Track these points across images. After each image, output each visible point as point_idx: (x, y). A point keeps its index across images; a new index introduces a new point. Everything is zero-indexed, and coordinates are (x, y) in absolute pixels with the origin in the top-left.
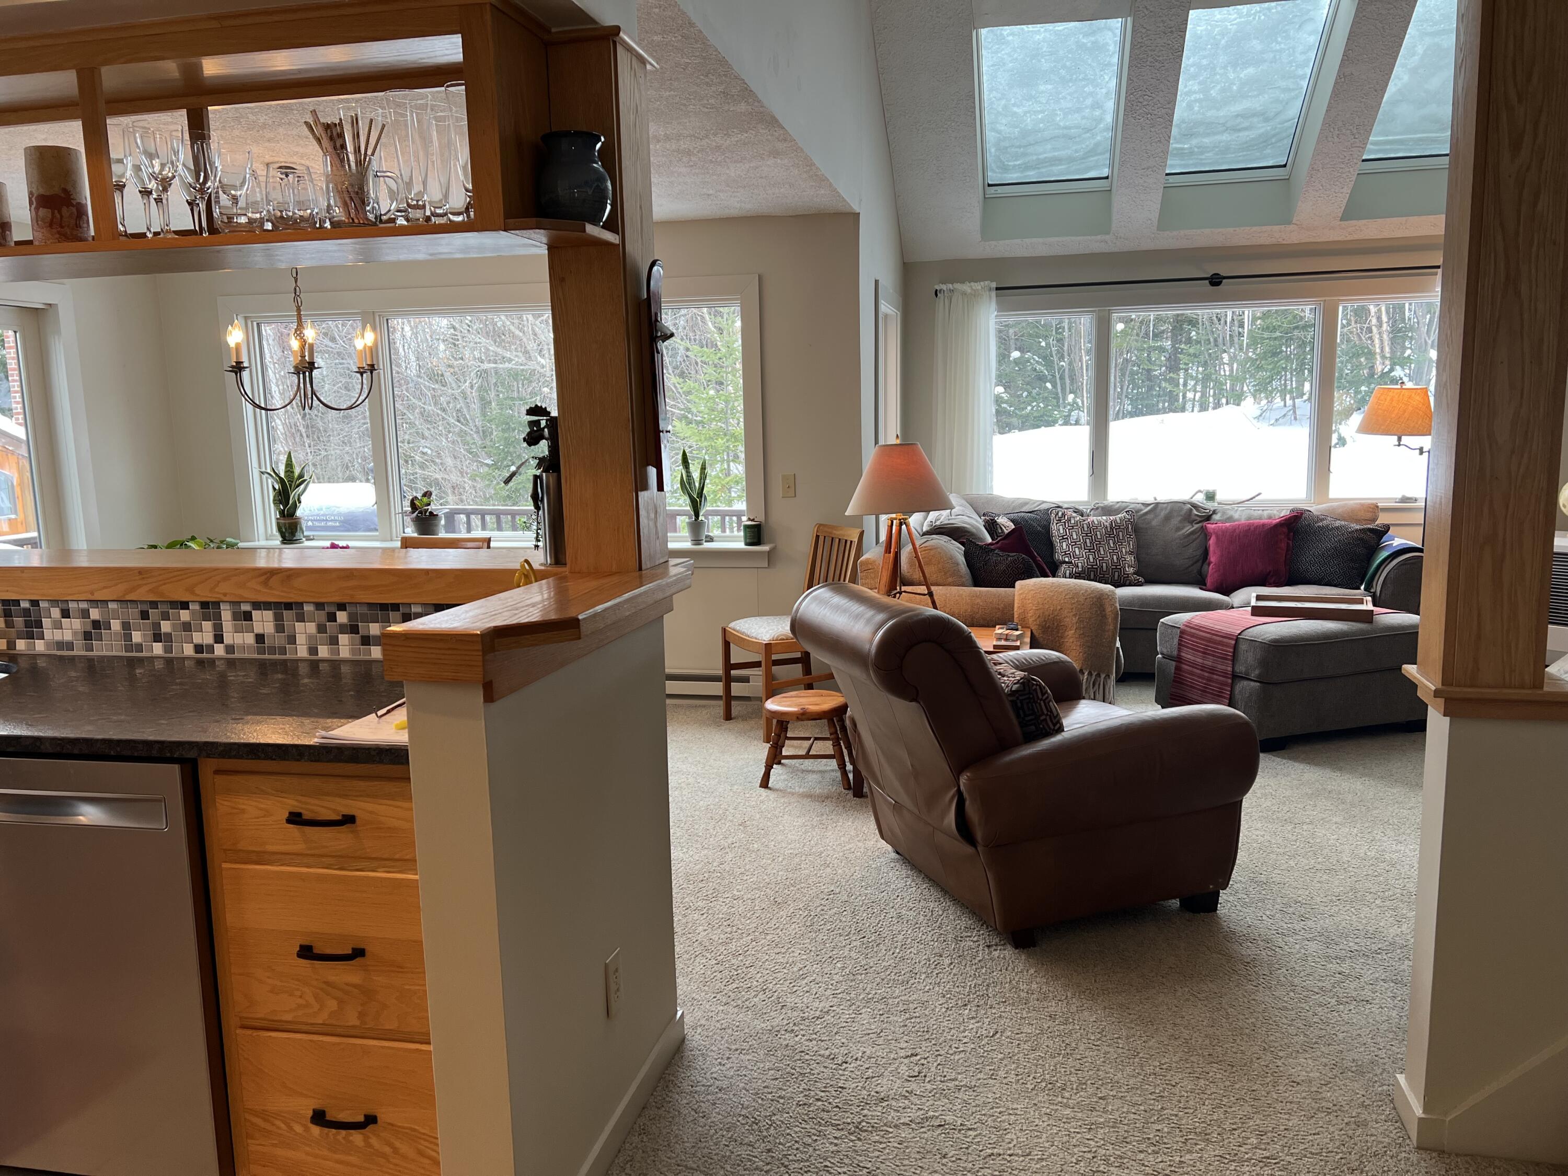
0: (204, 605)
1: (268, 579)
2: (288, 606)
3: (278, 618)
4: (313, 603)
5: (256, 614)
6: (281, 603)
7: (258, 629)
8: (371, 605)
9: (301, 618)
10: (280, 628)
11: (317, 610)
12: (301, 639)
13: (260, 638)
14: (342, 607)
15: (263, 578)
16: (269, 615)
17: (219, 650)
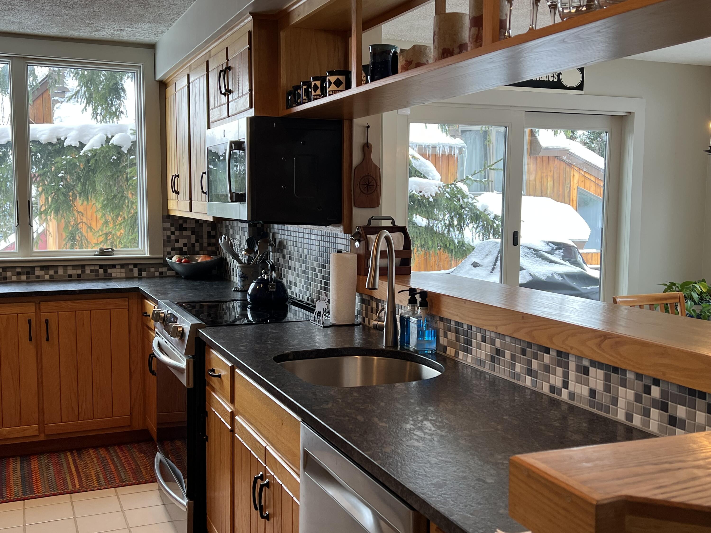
0: (559, 353)
1: (602, 341)
2: (616, 370)
3: (607, 378)
4: (634, 372)
5: (592, 370)
6: (610, 366)
7: (592, 385)
8: (681, 388)
9: (624, 384)
10: (607, 388)
11: (636, 379)
12: (621, 402)
13: (592, 393)
14: (656, 382)
15: (599, 339)
16: (600, 373)
17: (565, 395)
